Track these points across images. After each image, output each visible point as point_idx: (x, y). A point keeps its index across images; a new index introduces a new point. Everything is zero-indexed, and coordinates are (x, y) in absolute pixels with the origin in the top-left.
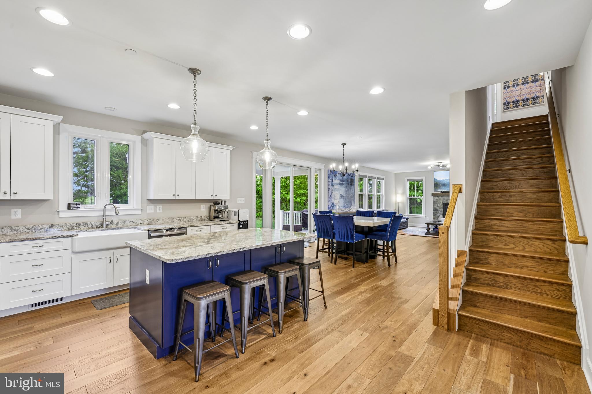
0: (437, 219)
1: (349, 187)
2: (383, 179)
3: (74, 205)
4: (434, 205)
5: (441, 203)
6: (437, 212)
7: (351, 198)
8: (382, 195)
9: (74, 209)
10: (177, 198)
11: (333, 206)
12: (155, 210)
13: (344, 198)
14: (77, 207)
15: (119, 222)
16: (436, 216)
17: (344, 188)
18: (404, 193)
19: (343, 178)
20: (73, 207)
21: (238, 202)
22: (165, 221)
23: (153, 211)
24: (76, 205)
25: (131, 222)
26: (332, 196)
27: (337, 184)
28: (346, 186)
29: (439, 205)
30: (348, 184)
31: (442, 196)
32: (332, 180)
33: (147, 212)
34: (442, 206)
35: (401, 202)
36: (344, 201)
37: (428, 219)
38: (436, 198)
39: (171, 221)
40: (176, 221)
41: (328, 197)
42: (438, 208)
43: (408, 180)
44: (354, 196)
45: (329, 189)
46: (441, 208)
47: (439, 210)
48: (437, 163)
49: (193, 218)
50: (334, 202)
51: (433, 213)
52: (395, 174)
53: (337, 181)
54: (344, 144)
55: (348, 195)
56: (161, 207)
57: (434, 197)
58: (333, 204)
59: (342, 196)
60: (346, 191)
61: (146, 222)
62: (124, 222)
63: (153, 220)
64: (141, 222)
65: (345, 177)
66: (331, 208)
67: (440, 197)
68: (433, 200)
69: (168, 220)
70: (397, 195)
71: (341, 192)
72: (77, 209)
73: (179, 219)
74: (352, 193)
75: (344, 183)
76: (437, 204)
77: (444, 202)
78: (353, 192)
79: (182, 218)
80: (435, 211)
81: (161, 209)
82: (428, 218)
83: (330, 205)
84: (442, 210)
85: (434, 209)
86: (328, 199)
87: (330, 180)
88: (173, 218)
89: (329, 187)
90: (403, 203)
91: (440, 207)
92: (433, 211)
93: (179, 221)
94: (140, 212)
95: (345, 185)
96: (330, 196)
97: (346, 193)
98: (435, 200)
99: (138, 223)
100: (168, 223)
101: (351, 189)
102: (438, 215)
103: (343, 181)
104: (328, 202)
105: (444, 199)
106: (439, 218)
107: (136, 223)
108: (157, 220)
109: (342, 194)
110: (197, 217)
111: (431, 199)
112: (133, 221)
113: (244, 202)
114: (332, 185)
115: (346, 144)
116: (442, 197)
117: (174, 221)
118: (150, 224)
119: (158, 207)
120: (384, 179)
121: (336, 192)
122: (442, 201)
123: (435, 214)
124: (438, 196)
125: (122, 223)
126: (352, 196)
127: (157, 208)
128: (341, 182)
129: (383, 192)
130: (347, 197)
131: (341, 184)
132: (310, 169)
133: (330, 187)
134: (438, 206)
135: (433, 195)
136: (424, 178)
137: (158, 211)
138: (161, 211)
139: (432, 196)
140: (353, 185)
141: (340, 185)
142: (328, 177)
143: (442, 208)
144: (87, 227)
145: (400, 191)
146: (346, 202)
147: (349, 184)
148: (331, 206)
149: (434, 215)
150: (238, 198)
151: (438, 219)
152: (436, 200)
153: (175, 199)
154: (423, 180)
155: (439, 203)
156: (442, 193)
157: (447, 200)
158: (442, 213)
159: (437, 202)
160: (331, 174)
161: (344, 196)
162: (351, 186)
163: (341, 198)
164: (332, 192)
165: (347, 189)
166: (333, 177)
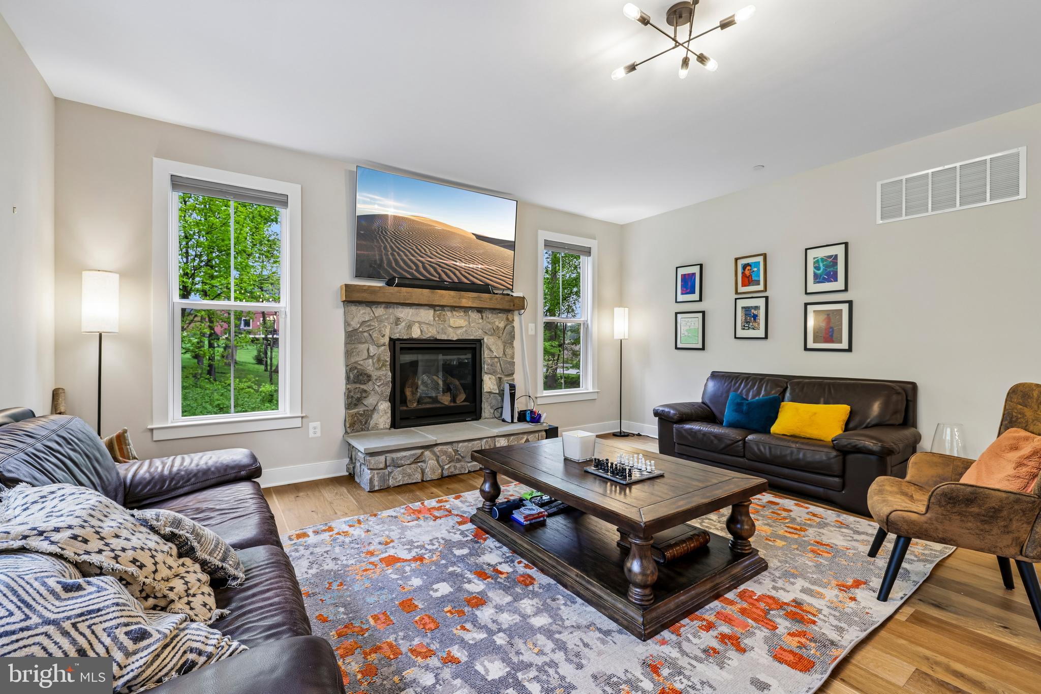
0: (366, 422)
4: (348, 354)
5: (386, 340)
6: (367, 387)
16: (361, 409)
18: (138, 273)
29: (373, 350)
31: (388, 304)
34: (387, 357)
35: (116, 336)
37: (319, 434)
38: (362, 314)
42: (369, 366)
46: (383, 365)
47: (375, 374)
51: (346, 398)
57: (353, 308)
67: (380, 311)
68: (347, 325)
76: (363, 347)
77: (396, 336)
80: (355, 383)
82: (318, 424)
85: (348, 371)
90: (136, 347)
91: (379, 360)
92: (342, 386)
98: (355, 324)
102: (370, 401)
105: (397, 321)
106: (375, 416)
111: (335, 321)
116: (391, 310)
122: (389, 327)
123: (354, 400)
124: (369, 305)
134: (369, 357)
135: (347, 296)
136: (293, 191)
139: (344, 304)
143: (388, 368)
145: (106, 252)
149: (349, 407)
151: (372, 424)
152: (364, 322)
154: (283, 201)
155: (373, 342)
156: (394, 289)
157: (409, 327)
158: (388, 390)
159: (366, 334)
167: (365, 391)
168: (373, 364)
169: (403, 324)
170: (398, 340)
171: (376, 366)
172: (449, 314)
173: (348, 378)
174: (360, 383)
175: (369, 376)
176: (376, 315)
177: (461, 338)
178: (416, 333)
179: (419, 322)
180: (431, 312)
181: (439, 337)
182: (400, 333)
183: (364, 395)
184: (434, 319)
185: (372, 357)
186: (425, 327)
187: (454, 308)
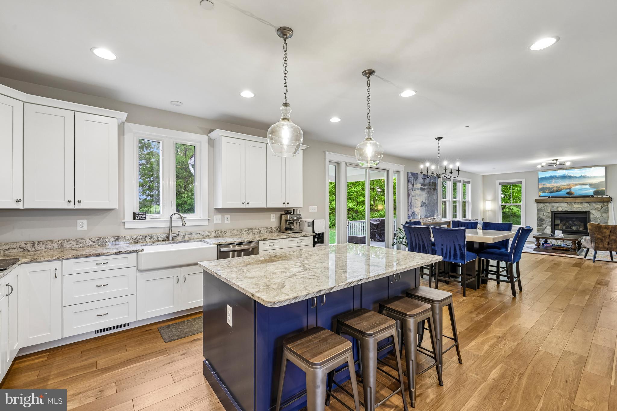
0: (543, 231)
1: (431, 193)
2: (469, 183)
3: (139, 215)
4: (538, 214)
5: (549, 211)
6: (544, 222)
7: (433, 205)
8: (468, 202)
9: (139, 220)
10: (247, 206)
11: (414, 215)
12: (223, 220)
13: (425, 206)
14: (142, 217)
15: (185, 234)
16: (541, 228)
17: (426, 193)
18: (495, 199)
19: (424, 181)
20: (138, 217)
21: (310, 211)
22: (233, 232)
23: (220, 222)
24: (141, 215)
25: (198, 234)
26: (412, 203)
27: (418, 189)
28: (428, 192)
29: (545, 214)
30: (430, 189)
31: (550, 203)
32: (413, 184)
33: (215, 223)
34: (550, 215)
35: (491, 210)
36: (426, 209)
38: (541, 205)
39: (239, 233)
40: (245, 233)
41: (408, 205)
42: (544, 217)
43: (500, 184)
44: (437, 203)
45: (409, 195)
47: (546, 220)
48: (551, 160)
49: (262, 229)
51: (537, 224)
52: (483, 176)
53: (418, 186)
54: (439, 139)
56: (229, 216)
57: (539, 204)
58: (414, 212)
59: (424, 204)
60: (428, 197)
61: (214, 234)
62: (190, 234)
63: (221, 232)
64: (209, 234)
65: (427, 181)
66: (411, 217)
67: (547, 204)
68: (537, 208)
69: (236, 232)
70: (486, 201)
71: (422, 198)
72: (143, 219)
73: (248, 231)
74: (435, 200)
75: (426, 187)
76: (543, 213)
78: (436, 198)
79: (251, 229)
80: (539, 221)
81: (229, 219)
83: (410, 213)
84: (551, 220)
85: (538, 218)
86: (408, 207)
87: (410, 185)
88: (241, 230)
89: (409, 193)
90: (494, 212)
91: (547, 216)
92: (536, 221)
93: (248, 233)
94: (206, 223)
95: (427, 190)
96: (411, 203)
98: (539, 207)
99: (205, 236)
100: (236, 235)
101: (433, 194)
102: (544, 226)
103: (425, 186)
104: (408, 210)
105: (553, 207)
106: (546, 229)
107: (203, 235)
108: (225, 232)
109: (424, 201)
110: (267, 228)
111: (534, 207)
112: (200, 232)
113: (316, 211)
114: (412, 190)
115: (441, 138)
116: (551, 204)
117: (243, 233)
118: (218, 237)
119: (226, 216)
120: (471, 182)
121: (417, 198)
122: (550, 208)
123: (539, 225)
124: (544, 203)
125: (189, 235)
126: (434, 203)
127: (224, 217)
128: (422, 187)
129: (469, 198)
130: (429, 204)
131: (422, 189)
132: (388, 171)
133: (411, 192)
134: (544, 215)
135: (537, 201)
136: (523, 180)
137: (226, 221)
138: (229, 222)
139: (536, 203)
140: (436, 189)
141: (421, 190)
142: (408, 181)
143: (550, 218)
144: (152, 239)
145: (489, 197)
146: (428, 211)
147: (432, 189)
148: (412, 215)
149: (537, 227)
150: (310, 206)
151: (545, 231)
152: (542, 207)
153: (244, 207)
154: (521, 183)
155: (545, 212)
156: (550, 199)
157: (558, 208)
158: (550, 224)
159: (543, 210)
160: (412, 177)
161: (425, 204)
162: (433, 191)
163: (422, 205)
164: (413, 199)
165: (429, 195)
166: (413, 181)
167: (543, 223)
168: (545, 217)
169: (555, 207)
170: (553, 211)
171: (546, 217)
172: (574, 204)
173: (537, 220)
174: (541, 221)
175: (544, 220)
176: (546, 205)
177: (579, 211)
178: (560, 209)
179: (561, 207)
180: (566, 204)
181: (569, 211)
182: (555, 209)
183: (542, 224)
184: (567, 206)
185: (545, 215)
186: (563, 208)
187: (575, 203)
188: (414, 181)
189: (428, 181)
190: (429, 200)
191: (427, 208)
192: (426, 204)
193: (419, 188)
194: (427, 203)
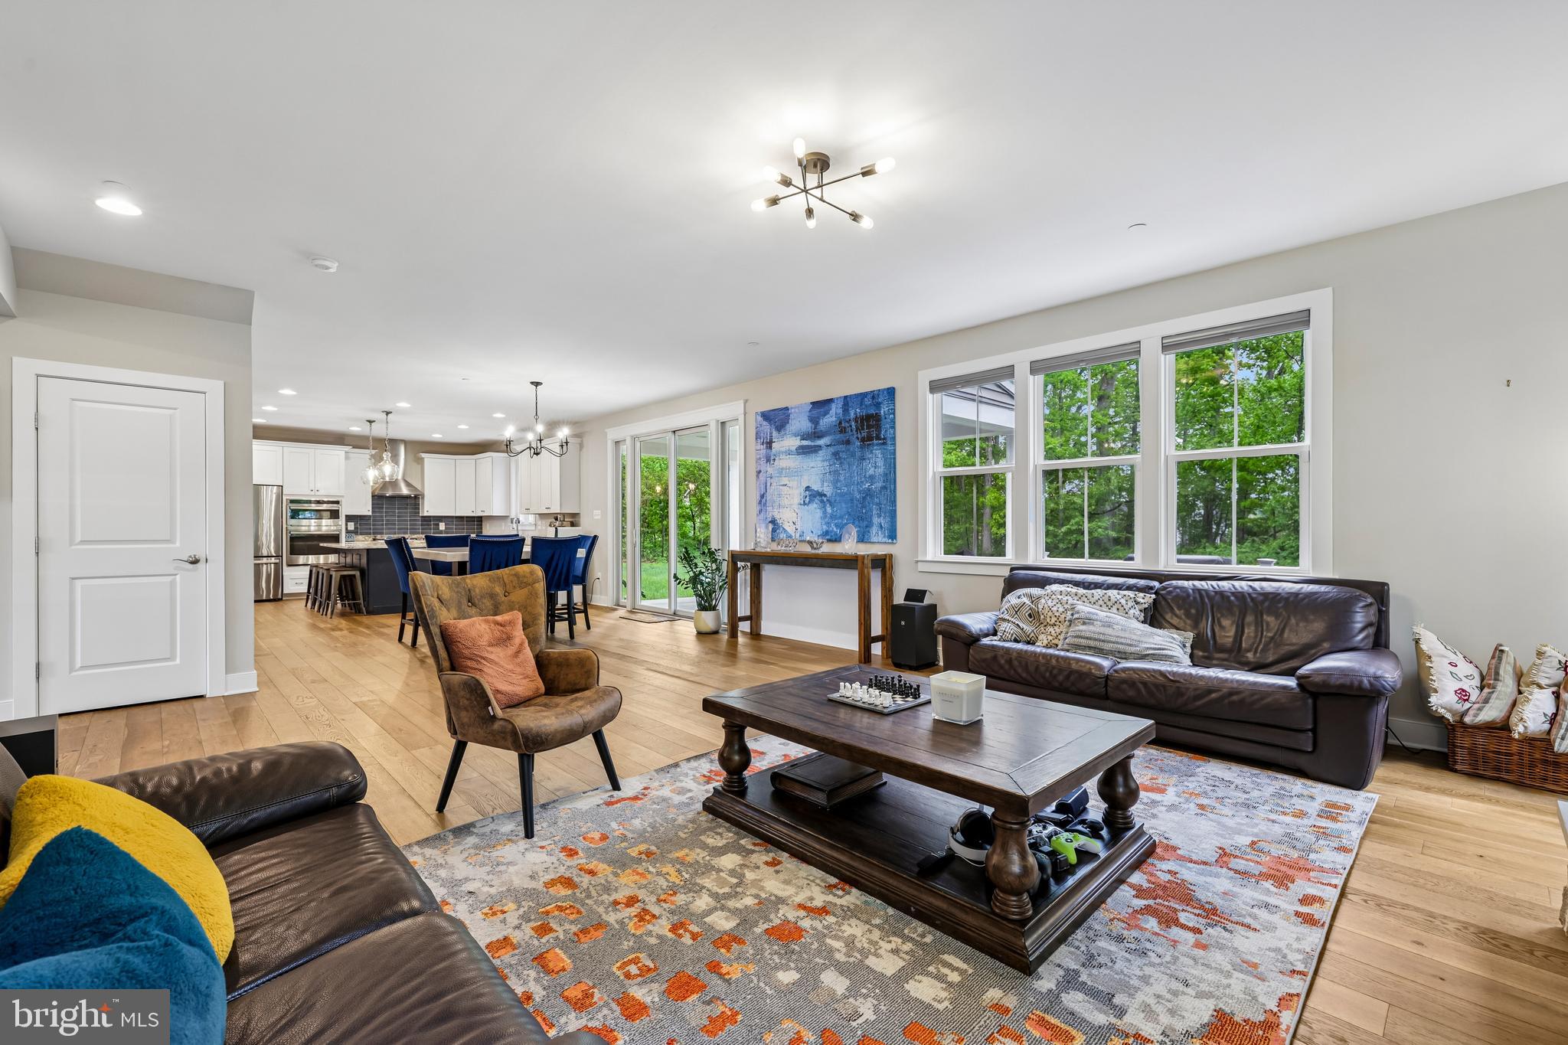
7: (864, 498)
11: (775, 530)
13: (822, 501)
17: (823, 461)
19: (818, 424)
26: (768, 497)
27: (789, 453)
28: (836, 454)
30: (848, 442)
32: (771, 444)
36: (825, 512)
41: (758, 501)
45: (759, 474)
50: (777, 517)
53: (788, 442)
54: (537, 384)
55: (846, 486)
58: (774, 522)
59: (813, 495)
60: (836, 473)
65: (829, 420)
71: (806, 477)
74: (872, 477)
75: (821, 442)
86: (758, 506)
87: (759, 447)
89: (759, 470)
95: (832, 449)
96: (762, 496)
97: (835, 482)
103: (820, 437)
104: (758, 515)
109: (816, 487)
114: (768, 460)
121: (785, 481)
126: (869, 490)
128: (805, 443)
130: (842, 495)
131: (803, 451)
132: (710, 427)
133: (764, 467)
141: (804, 453)
142: (756, 438)
146: (832, 517)
147: (853, 439)
148: (766, 529)
160: (765, 423)
161: (822, 495)
162: (861, 447)
163: (807, 500)
164: (768, 484)
165: (841, 463)
166: (771, 433)
188: (775, 433)
189: (834, 419)
190: (838, 481)
191: (829, 510)
192: (825, 495)
193: (794, 448)
194: (828, 494)
